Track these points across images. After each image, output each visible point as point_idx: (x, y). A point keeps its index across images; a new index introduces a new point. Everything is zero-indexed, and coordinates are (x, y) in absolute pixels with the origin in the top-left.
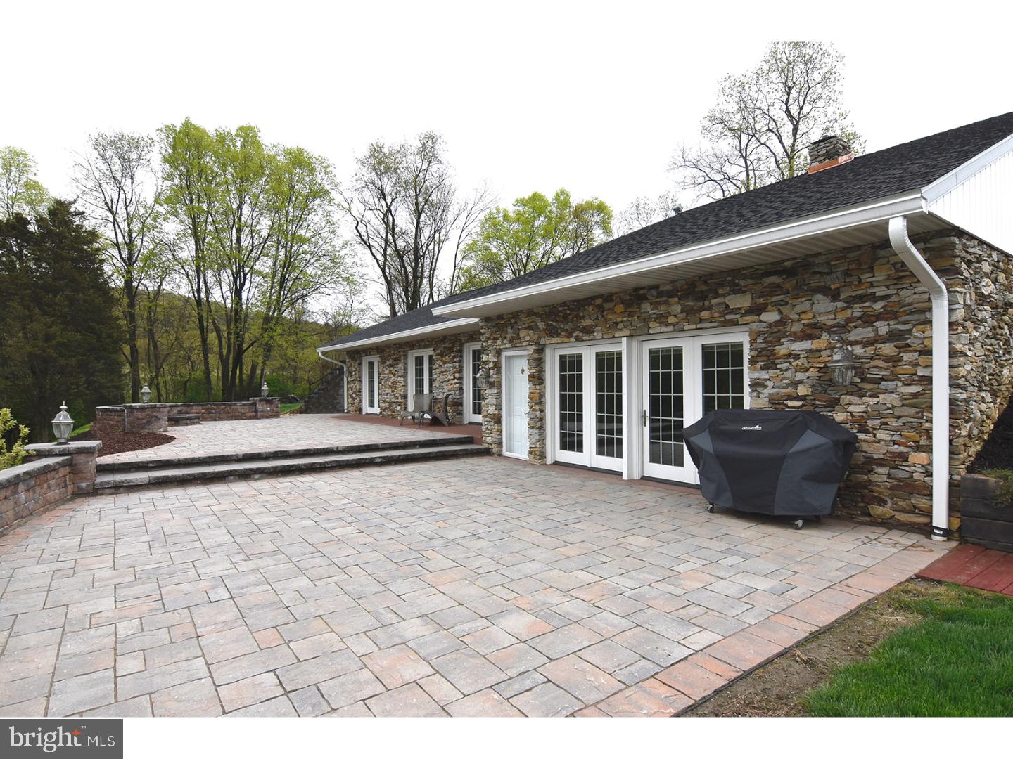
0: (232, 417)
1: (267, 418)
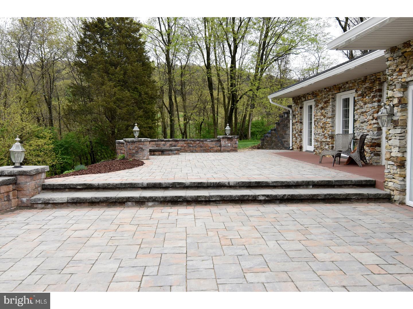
1: (228, 151)
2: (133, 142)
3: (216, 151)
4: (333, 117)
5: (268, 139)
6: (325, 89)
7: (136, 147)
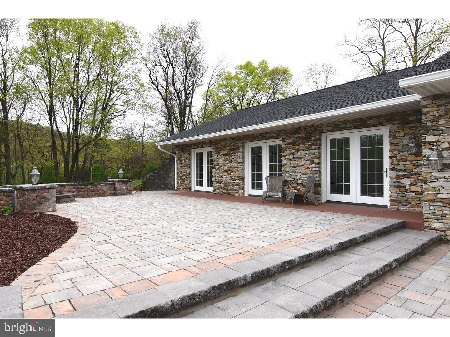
0: (97, 194)
1: (124, 194)
2: (33, 190)
3: (110, 195)
4: (243, 162)
5: (150, 181)
6: (231, 138)
7: (37, 196)
